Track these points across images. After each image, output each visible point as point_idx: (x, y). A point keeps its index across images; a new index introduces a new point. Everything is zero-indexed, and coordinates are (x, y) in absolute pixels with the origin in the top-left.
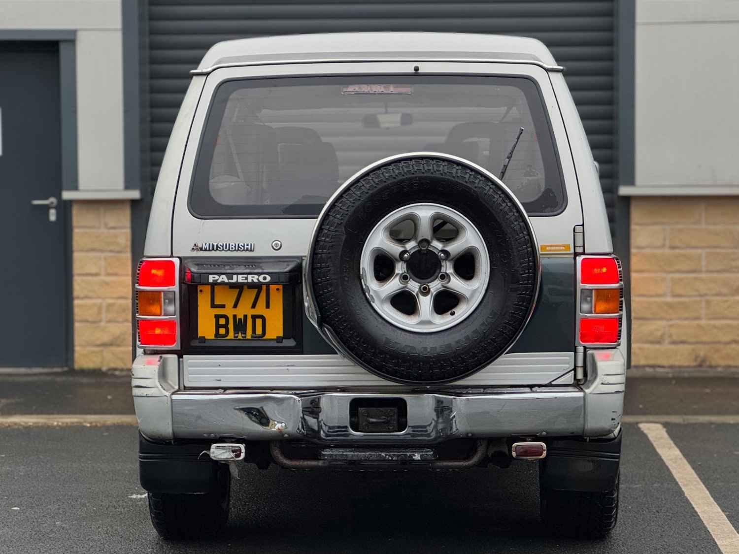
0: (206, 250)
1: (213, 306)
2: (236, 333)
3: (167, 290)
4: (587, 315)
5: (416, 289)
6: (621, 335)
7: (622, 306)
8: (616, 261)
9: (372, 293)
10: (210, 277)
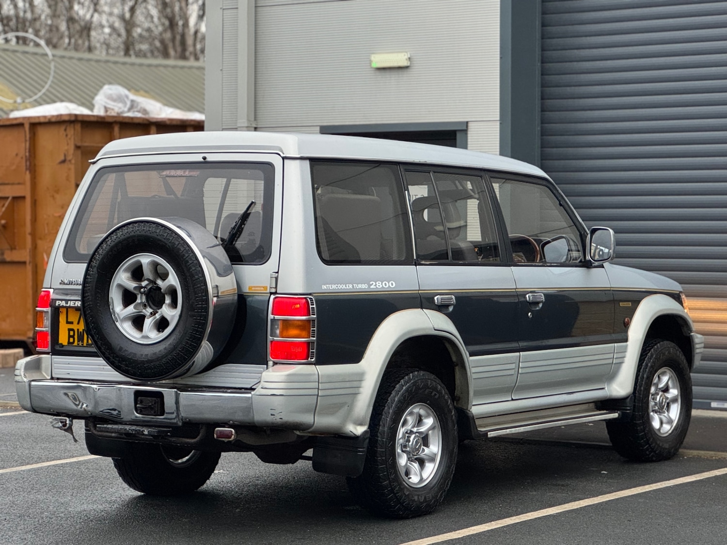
0: (66, 284)
1: (68, 322)
2: (78, 341)
3: (46, 311)
4: (275, 338)
5: (148, 314)
6: (315, 355)
7: (316, 334)
8: (309, 300)
9: (116, 315)
10: (57, 302)
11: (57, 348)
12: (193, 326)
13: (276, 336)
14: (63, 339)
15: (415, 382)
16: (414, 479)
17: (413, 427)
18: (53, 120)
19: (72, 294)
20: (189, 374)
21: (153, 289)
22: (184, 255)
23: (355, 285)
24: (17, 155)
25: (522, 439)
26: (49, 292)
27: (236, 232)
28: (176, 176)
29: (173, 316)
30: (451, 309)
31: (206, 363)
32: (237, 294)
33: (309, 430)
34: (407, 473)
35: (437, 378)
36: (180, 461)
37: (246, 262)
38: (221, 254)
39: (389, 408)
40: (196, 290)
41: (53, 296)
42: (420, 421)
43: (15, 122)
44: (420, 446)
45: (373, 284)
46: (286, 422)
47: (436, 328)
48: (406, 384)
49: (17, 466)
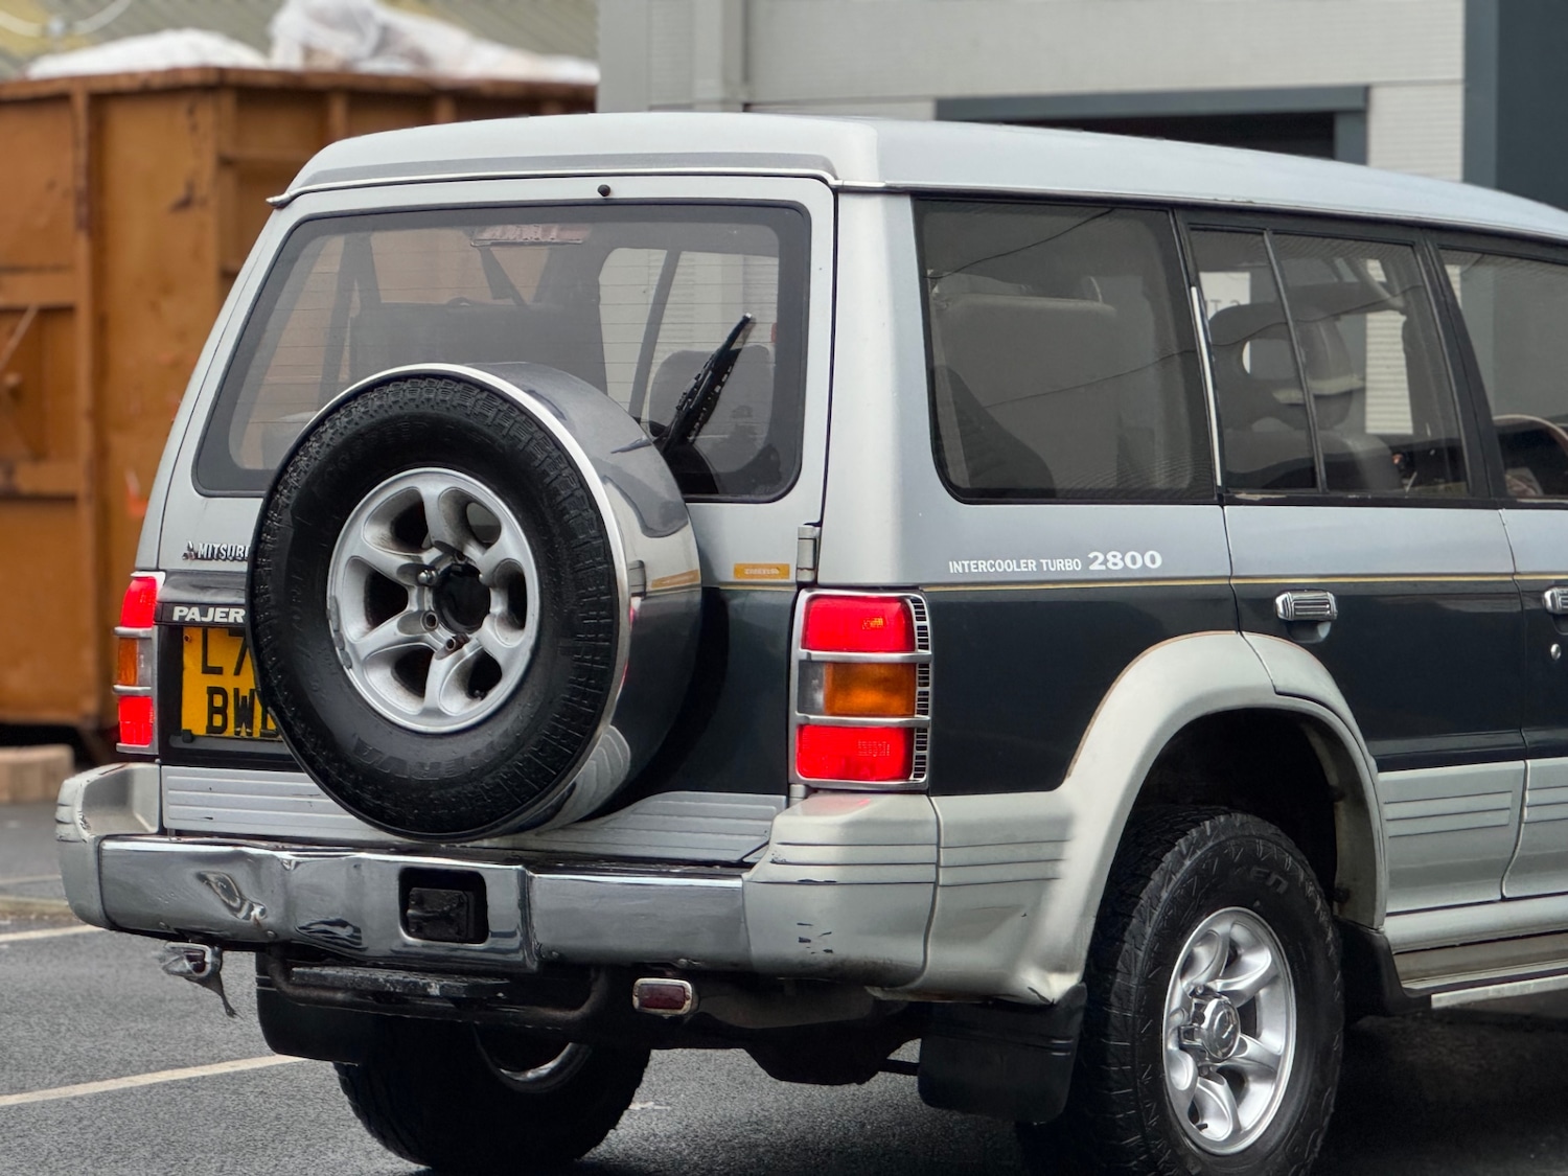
0: (202, 558)
2: (238, 725)
3: (142, 635)
4: (811, 717)
5: (442, 645)
6: (927, 766)
7: (930, 703)
8: (911, 605)
9: (347, 649)
10: (177, 609)
11: (178, 743)
12: (572, 682)
13: (814, 710)
14: (194, 717)
15: (1219, 844)
16: (1216, 1130)
17: (1214, 977)
18: (157, 83)
19: (220, 588)
20: (558, 821)
21: (456, 573)
22: (545, 474)
23: (1044, 561)
24: (51, 185)
25: (1527, 1017)
26: (152, 582)
27: (699, 407)
28: (522, 244)
29: (513, 653)
30: (1324, 631)
31: (607, 791)
32: (700, 589)
33: (912, 986)
34: (1196, 1112)
35: (1283, 835)
36: (530, 1075)
37: (726, 493)
38: (652, 469)
39: (1144, 923)
40: (580, 575)
41: (163, 592)
42: (1231, 961)
43: (45, 90)
44: (1233, 1033)
45: (1096, 558)
46: (843, 963)
47: (1279, 689)
48: (1194, 852)
49: (61, 1084)
